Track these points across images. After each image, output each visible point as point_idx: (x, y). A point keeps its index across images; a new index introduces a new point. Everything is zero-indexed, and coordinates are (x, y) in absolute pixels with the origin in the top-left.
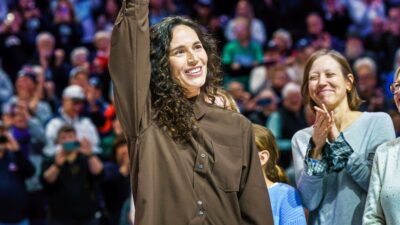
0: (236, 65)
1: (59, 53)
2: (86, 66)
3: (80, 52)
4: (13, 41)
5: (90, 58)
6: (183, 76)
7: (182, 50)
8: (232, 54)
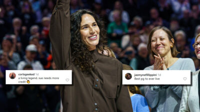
1: (24, 28)
2: (38, 35)
3: (35, 28)
5: (40, 31)
6: (87, 40)
7: (87, 26)
8: (112, 28)
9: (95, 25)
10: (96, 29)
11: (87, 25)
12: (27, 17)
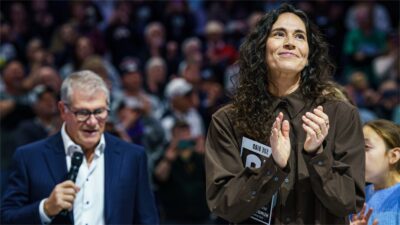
0: (360, 55)
1: (172, 46)
2: (197, 57)
3: (192, 43)
4: (122, 32)
5: (203, 50)
8: (355, 43)
9: (301, 37)
10: (303, 46)
11: (283, 29)
12: (178, 22)
